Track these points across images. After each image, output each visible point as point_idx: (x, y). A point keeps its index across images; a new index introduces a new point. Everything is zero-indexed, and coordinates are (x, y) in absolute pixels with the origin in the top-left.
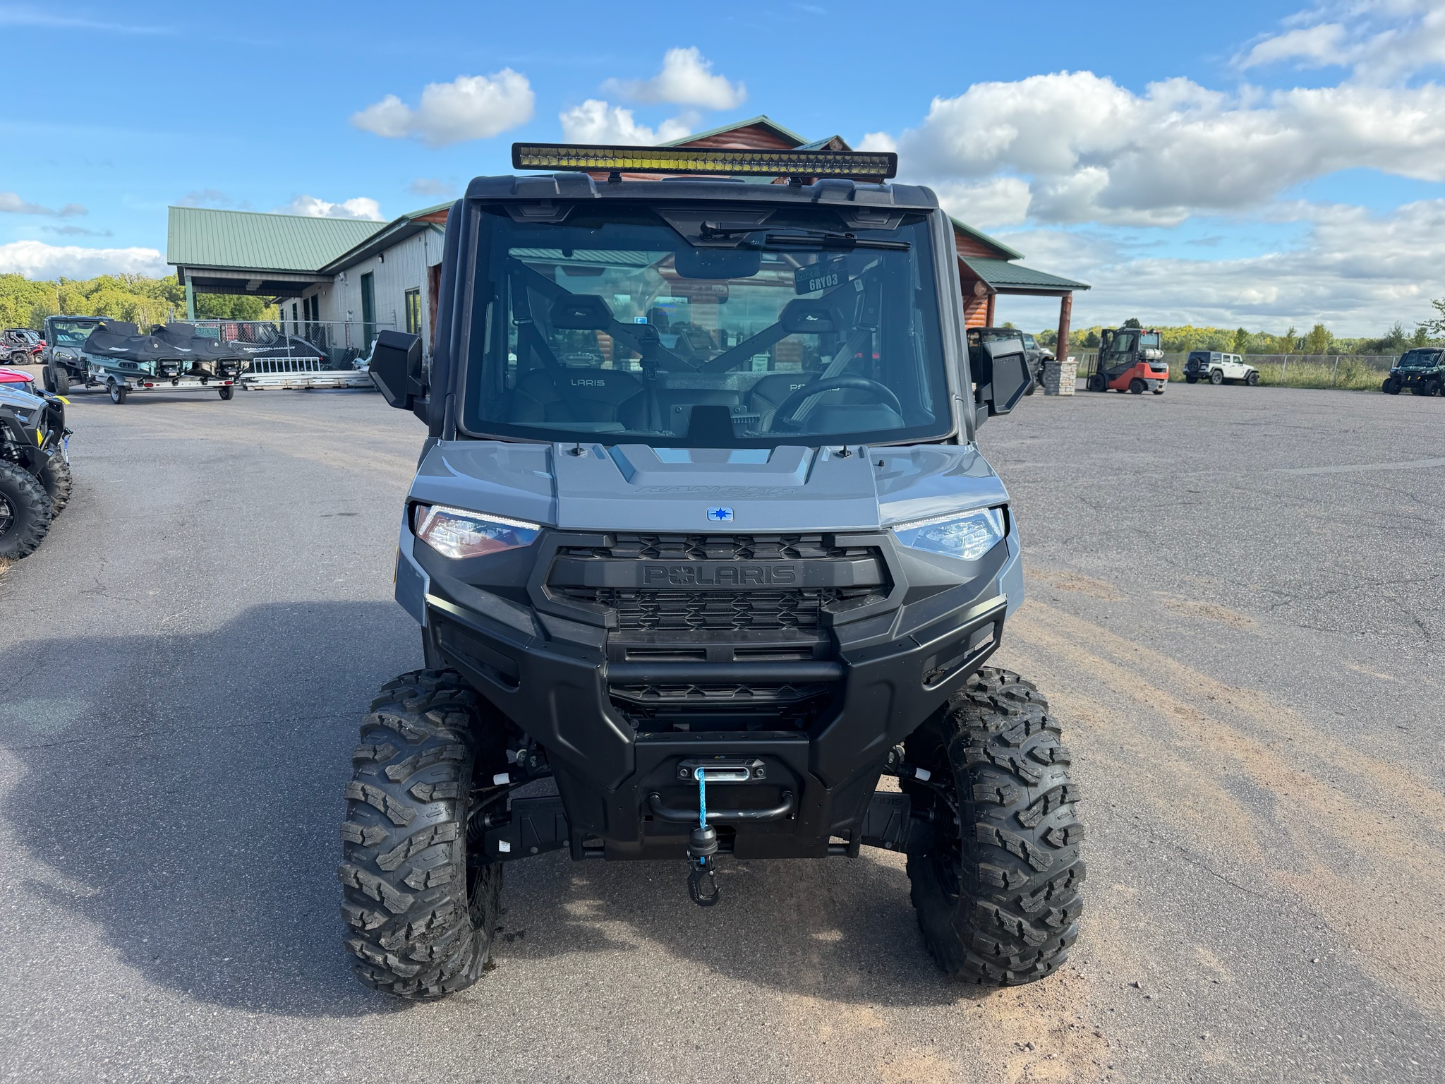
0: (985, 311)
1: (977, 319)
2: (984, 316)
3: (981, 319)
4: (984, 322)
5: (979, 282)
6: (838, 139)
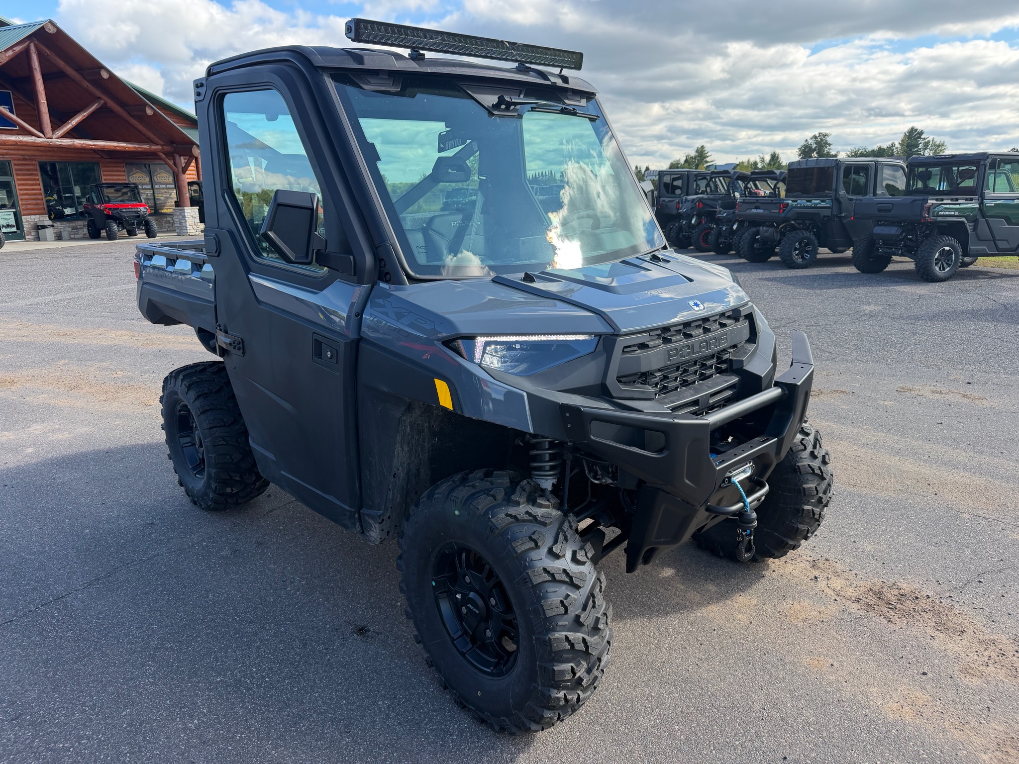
0: (194, 169)
1: (190, 175)
2: (195, 173)
3: (193, 175)
4: (196, 177)
5: (195, 146)
6: (51, 22)
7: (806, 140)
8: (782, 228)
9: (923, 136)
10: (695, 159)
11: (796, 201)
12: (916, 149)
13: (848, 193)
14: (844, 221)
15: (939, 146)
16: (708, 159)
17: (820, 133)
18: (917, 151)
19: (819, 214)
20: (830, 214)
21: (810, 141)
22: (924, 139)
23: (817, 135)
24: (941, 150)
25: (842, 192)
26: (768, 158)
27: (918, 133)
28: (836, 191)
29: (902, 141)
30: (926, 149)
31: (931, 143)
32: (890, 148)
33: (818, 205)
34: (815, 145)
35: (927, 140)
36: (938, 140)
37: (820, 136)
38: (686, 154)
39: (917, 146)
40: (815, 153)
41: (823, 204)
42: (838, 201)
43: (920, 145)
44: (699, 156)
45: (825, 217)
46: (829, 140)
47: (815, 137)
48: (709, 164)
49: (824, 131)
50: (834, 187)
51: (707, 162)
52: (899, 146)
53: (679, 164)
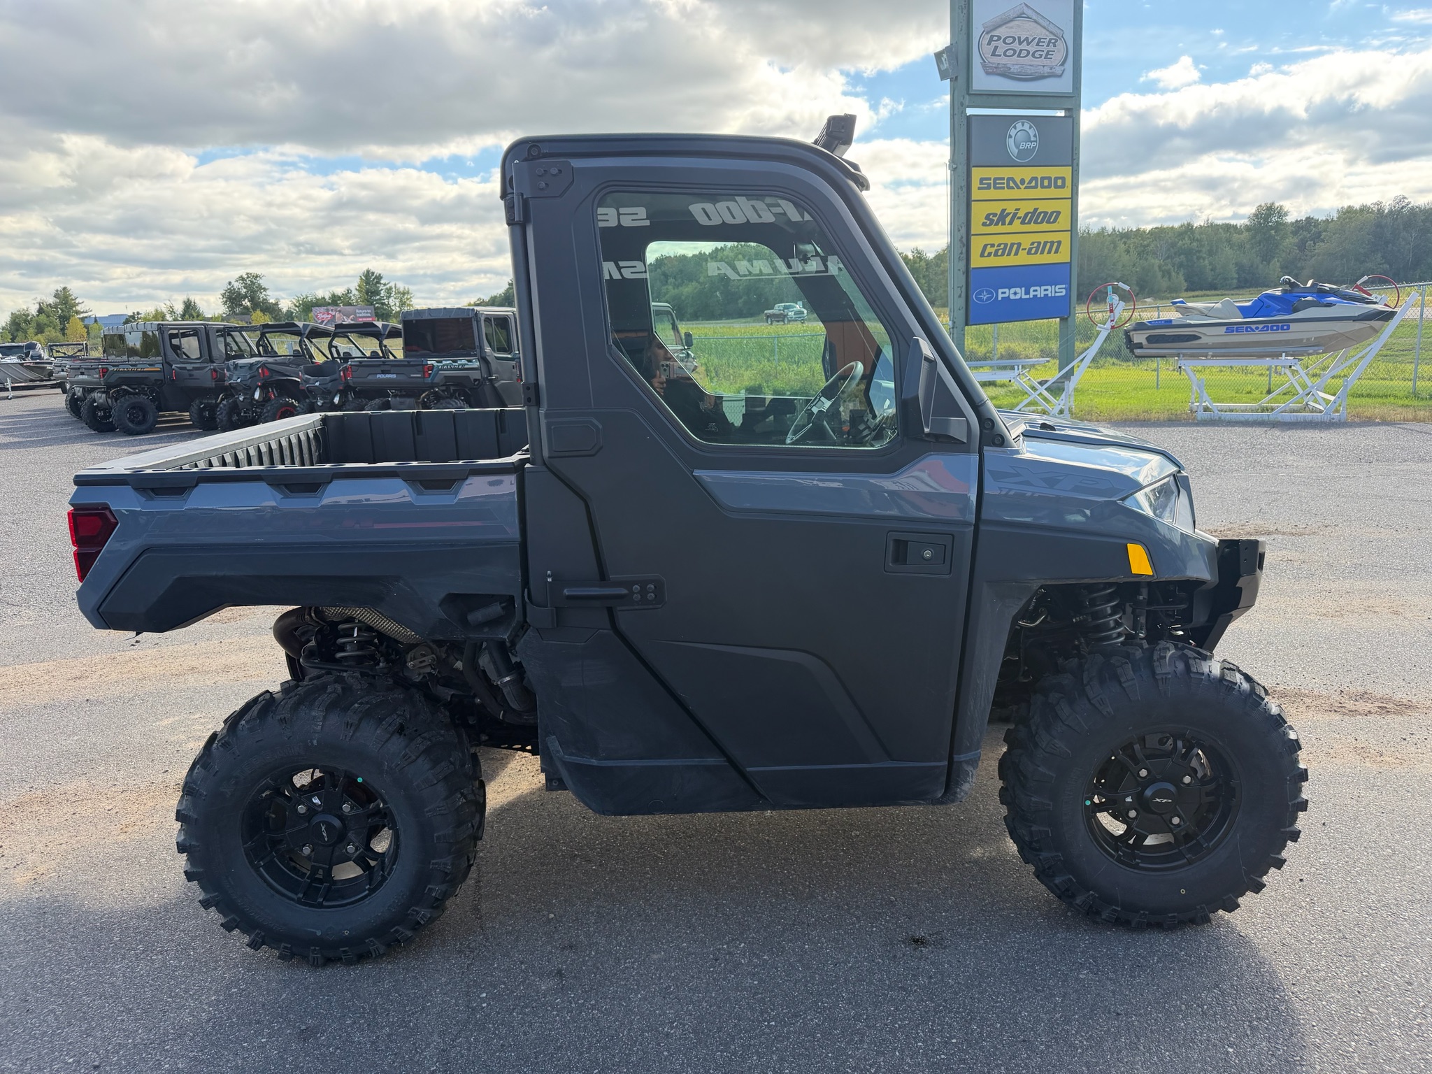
7: (230, 283)
8: (424, 397)
9: (382, 281)
10: (57, 308)
11: (440, 362)
12: (378, 297)
13: (493, 350)
14: (496, 385)
15: (404, 294)
16: (79, 308)
17: (247, 274)
18: (380, 299)
19: (468, 377)
20: (480, 378)
21: (237, 285)
22: (385, 285)
23: (245, 276)
24: (408, 299)
25: (488, 349)
26: (179, 308)
27: (376, 277)
28: (481, 348)
29: (359, 286)
30: (389, 297)
31: (394, 290)
32: (346, 294)
33: (466, 367)
34: (245, 290)
35: (388, 286)
36: (401, 286)
37: (248, 277)
38: (38, 300)
39: (378, 293)
40: (246, 300)
41: (470, 365)
42: (484, 360)
43: (382, 292)
44: (61, 303)
45: (475, 380)
46: (262, 282)
47: (242, 278)
48: (82, 316)
49: (254, 270)
50: (477, 344)
51: (78, 312)
52: (357, 293)
53: (28, 315)
